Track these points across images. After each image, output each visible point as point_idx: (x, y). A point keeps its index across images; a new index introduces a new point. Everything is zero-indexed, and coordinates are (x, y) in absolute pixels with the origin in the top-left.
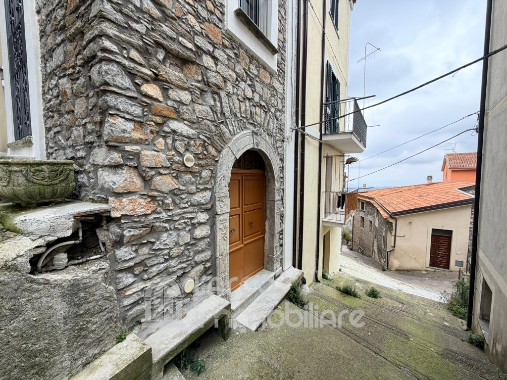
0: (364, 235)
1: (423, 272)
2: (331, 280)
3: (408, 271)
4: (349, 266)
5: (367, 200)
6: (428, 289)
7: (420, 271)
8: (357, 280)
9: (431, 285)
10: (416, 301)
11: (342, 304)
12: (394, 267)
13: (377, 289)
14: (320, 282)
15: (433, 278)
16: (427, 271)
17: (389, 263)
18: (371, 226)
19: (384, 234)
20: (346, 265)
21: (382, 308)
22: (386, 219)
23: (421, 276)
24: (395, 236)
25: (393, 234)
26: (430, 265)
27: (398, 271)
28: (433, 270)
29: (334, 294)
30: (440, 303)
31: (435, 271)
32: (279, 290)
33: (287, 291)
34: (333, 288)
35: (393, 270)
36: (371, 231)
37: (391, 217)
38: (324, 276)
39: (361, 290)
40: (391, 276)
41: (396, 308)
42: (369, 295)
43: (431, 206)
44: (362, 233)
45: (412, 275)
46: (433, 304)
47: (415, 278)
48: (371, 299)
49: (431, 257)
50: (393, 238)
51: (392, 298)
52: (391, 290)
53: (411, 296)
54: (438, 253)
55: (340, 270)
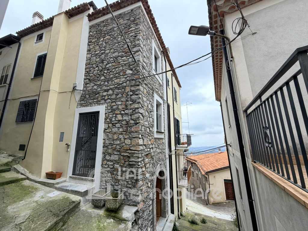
0: (194, 182)
1: (224, 203)
2: (184, 216)
3: (218, 203)
4: (190, 205)
5: (194, 162)
6: (227, 214)
7: (223, 203)
8: (196, 214)
9: (228, 211)
10: (222, 222)
11: (192, 229)
12: (211, 202)
13: (205, 218)
14: (180, 219)
15: (228, 207)
16: (226, 202)
17: (209, 200)
18: (197, 176)
19: (204, 183)
20: (189, 205)
21: (208, 228)
22: (204, 175)
23: (224, 206)
24: (209, 184)
25: (208, 183)
26: (227, 199)
27: (213, 204)
28: (228, 202)
29: (187, 224)
30: (231, 221)
31: (229, 202)
32: (169, 227)
33: (173, 227)
34: (186, 221)
35: (211, 204)
36: (198, 180)
37: (206, 174)
38: (181, 215)
39: (198, 220)
40: (210, 209)
41: (213, 227)
42: (202, 223)
43: (221, 168)
44: (193, 180)
45: (220, 206)
46: (229, 222)
47: (221, 208)
48: (203, 224)
49: (226, 194)
50: (208, 185)
51: (211, 222)
52: (211, 217)
53: (220, 219)
54: (229, 192)
55: (187, 209)
